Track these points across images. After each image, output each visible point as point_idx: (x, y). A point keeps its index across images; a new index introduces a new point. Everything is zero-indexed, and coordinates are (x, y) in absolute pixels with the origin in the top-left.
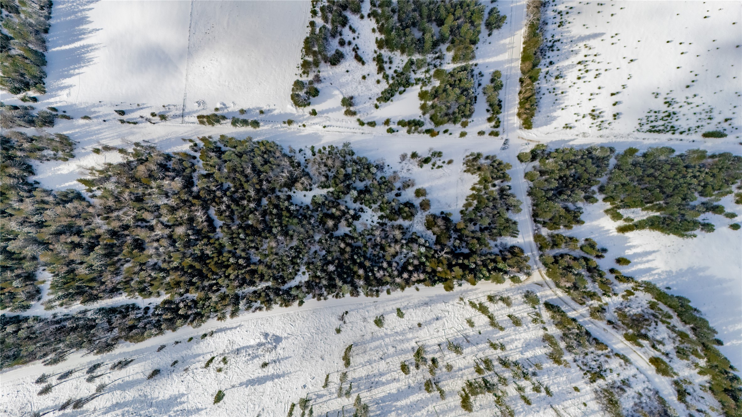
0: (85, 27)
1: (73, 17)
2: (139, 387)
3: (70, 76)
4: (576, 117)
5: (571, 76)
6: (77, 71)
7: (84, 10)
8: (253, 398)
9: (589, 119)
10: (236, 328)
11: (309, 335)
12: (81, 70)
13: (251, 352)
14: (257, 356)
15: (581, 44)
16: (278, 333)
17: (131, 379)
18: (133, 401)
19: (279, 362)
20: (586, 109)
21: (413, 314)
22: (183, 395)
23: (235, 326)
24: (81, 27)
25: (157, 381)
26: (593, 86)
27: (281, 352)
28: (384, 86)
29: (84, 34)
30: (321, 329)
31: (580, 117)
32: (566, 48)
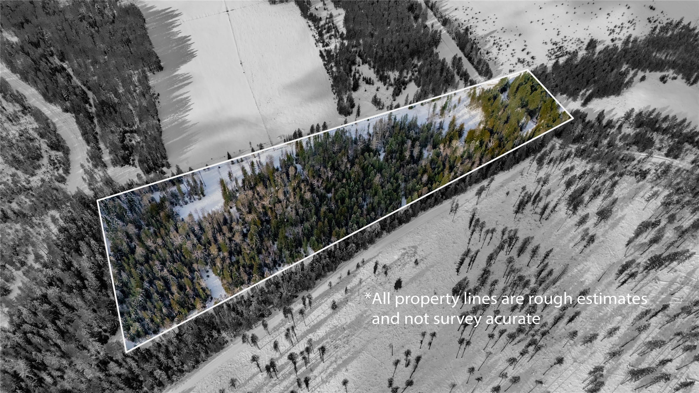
0: (186, 125)
1: (176, 123)
2: (326, 324)
3: (185, 153)
4: (512, 66)
5: (494, 50)
6: (189, 149)
7: (183, 117)
8: (422, 286)
9: (520, 65)
10: (378, 255)
11: (435, 236)
12: (191, 148)
13: (399, 264)
14: (406, 264)
15: (489, 37)
16: (412, 244)
17: (315, 322)
18: (327, 335)
19: (426, 259)
20: (514, 60)
21: (498, 195)
22: (366, 311)
23: (376, 254)
24: (184, 126)
25: (339, 313)
26: (509, 50)
27: (422, 253)
28: (391, 89)
29: (187, 128)
30: (441, 229)
31: (515, 65)
32: (481, 41)
